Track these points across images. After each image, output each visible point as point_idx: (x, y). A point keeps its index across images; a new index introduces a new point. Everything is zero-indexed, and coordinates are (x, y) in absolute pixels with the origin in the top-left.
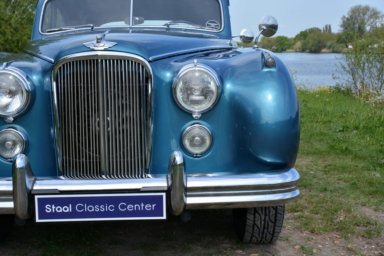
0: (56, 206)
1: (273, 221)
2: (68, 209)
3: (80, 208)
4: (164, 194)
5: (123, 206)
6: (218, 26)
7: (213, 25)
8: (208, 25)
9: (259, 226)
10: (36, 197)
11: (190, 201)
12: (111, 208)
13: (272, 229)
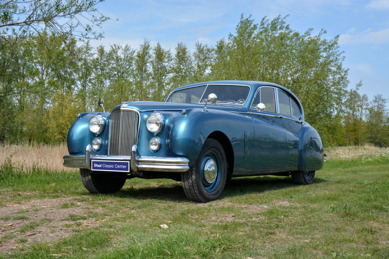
0: (97, 164)
1: (192, 186)
2: (100, 166)
3: (104, 166)
4: (129, 162)
5: (116, 166)
6: (244, 102)
7: (241, 102)
8: (239, 102)
9: (187, 188)
10: (92, 161)
11: (140, 166)
12: (113, 166)
13: (193, 191)
